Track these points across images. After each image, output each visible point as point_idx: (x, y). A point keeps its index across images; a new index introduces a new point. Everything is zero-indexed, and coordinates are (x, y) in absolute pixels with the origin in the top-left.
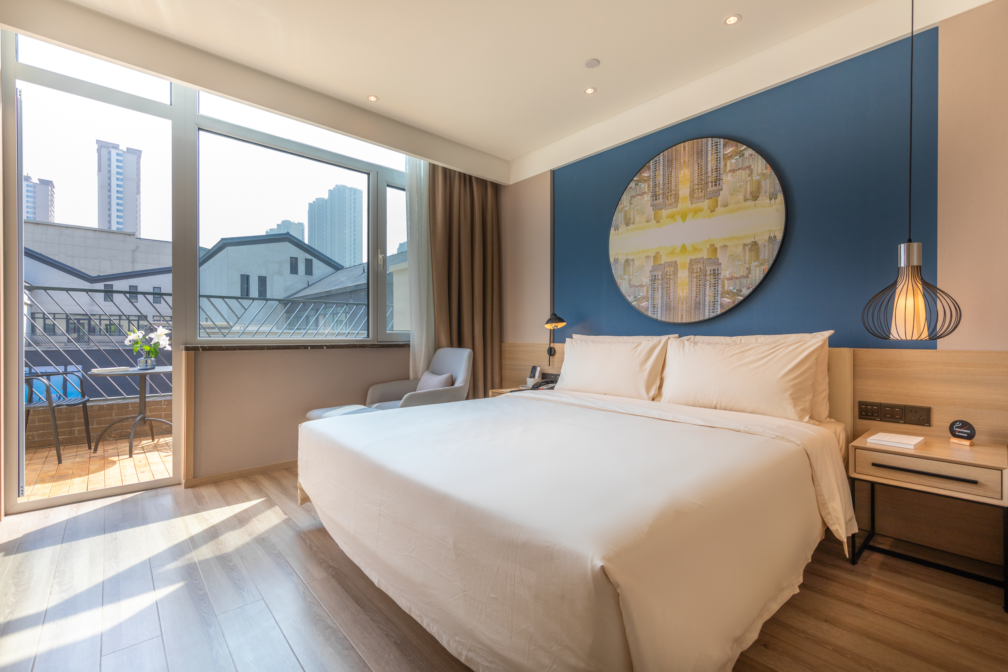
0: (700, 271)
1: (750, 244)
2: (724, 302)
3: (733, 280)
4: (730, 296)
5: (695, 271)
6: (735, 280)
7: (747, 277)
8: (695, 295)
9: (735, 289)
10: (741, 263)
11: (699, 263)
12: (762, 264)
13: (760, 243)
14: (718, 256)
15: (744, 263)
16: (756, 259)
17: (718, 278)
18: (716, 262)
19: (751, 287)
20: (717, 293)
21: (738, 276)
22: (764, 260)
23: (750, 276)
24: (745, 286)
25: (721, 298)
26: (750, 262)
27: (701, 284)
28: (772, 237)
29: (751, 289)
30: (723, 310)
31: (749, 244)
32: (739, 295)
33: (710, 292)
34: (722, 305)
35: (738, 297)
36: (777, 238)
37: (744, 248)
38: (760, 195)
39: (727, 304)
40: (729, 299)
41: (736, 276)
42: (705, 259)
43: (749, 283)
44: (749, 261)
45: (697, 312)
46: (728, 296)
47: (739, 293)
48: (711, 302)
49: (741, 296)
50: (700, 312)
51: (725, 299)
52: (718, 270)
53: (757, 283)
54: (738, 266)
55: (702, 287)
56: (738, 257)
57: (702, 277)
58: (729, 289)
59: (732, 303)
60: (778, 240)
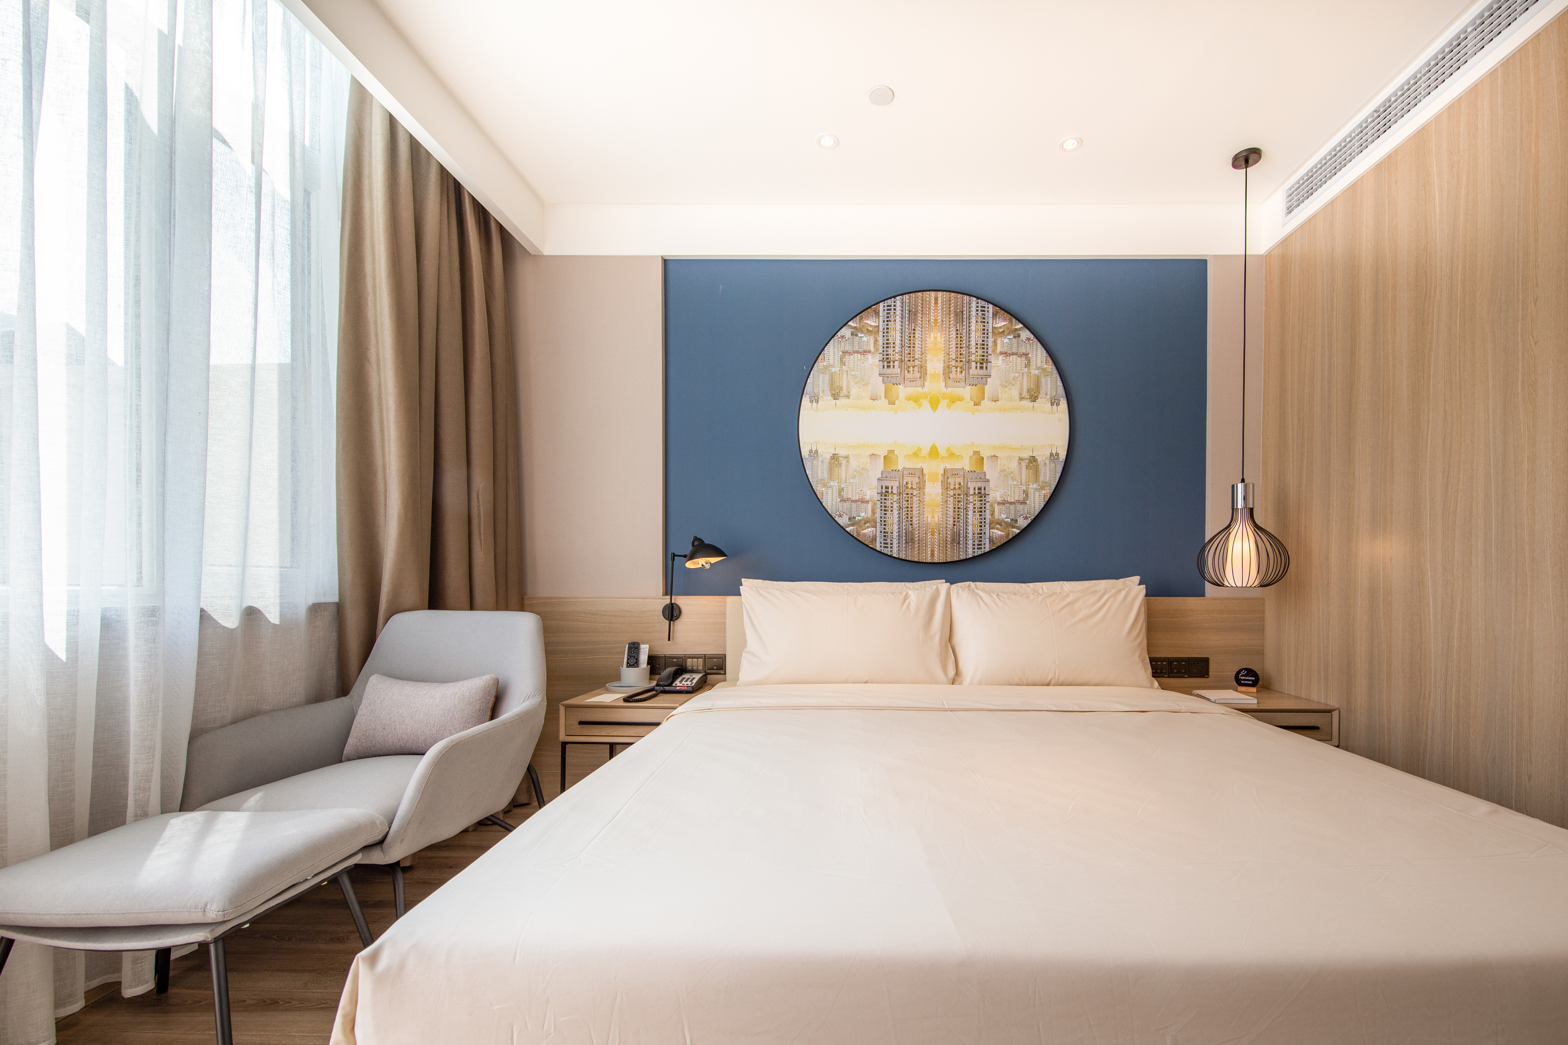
0: (959, 488)
1: (1027, 459)
2: (994, 534)
3: (1006, 506)
4: (1003, 527)
5: (952, 487)
6: (1008, 505)
7: (1024, 503)
8: (952, 522)
9: (1008, 518)
10: (1015, 483)
11: (958, 476)
12: (1042, 488)
13: (1039, 459)
14: (985, 469)
15: (1019, 484)
16: (1035, 479)
17: (985, 500)
18: (983, 477)
19: (1030, 517)
20: (985, 522)
21: (1013, 501)
22: (1045, 484)
23: (1028, 502)
24: (1022, 515)
25: (990, 530)
26: (1028, 484)
27: (961, 507)
28: (1054, 455)
29: (1030, 519)
30: (993, 547)
31: (1026, 459)
32: (1013, 527)
33: (974, 519)
34: (991, 540)
35: (1013, 529)
36: (1060, 458)
37: (1020, 463)
38: (1040, 396)
39: (998, 538)
40: (1001, 531)
41: (1009, 501)
42: (967, 471)
43: (1026, 512)
44: (1026, 482)
45: (955, 548)
46: (1000, 527)
47: (1014, 524)
48: (976, 534)
49: (1017, 528)
50: (959, 548)
51: (996, 531)
52: (985, 489)
53: (1037, 513)
54: (1013, 487)
55: (962, 511)
56: (1011, 474)
57: (962, 496)
58: (1000, 517)
59: (1006, 537)
60: (1061, 460)
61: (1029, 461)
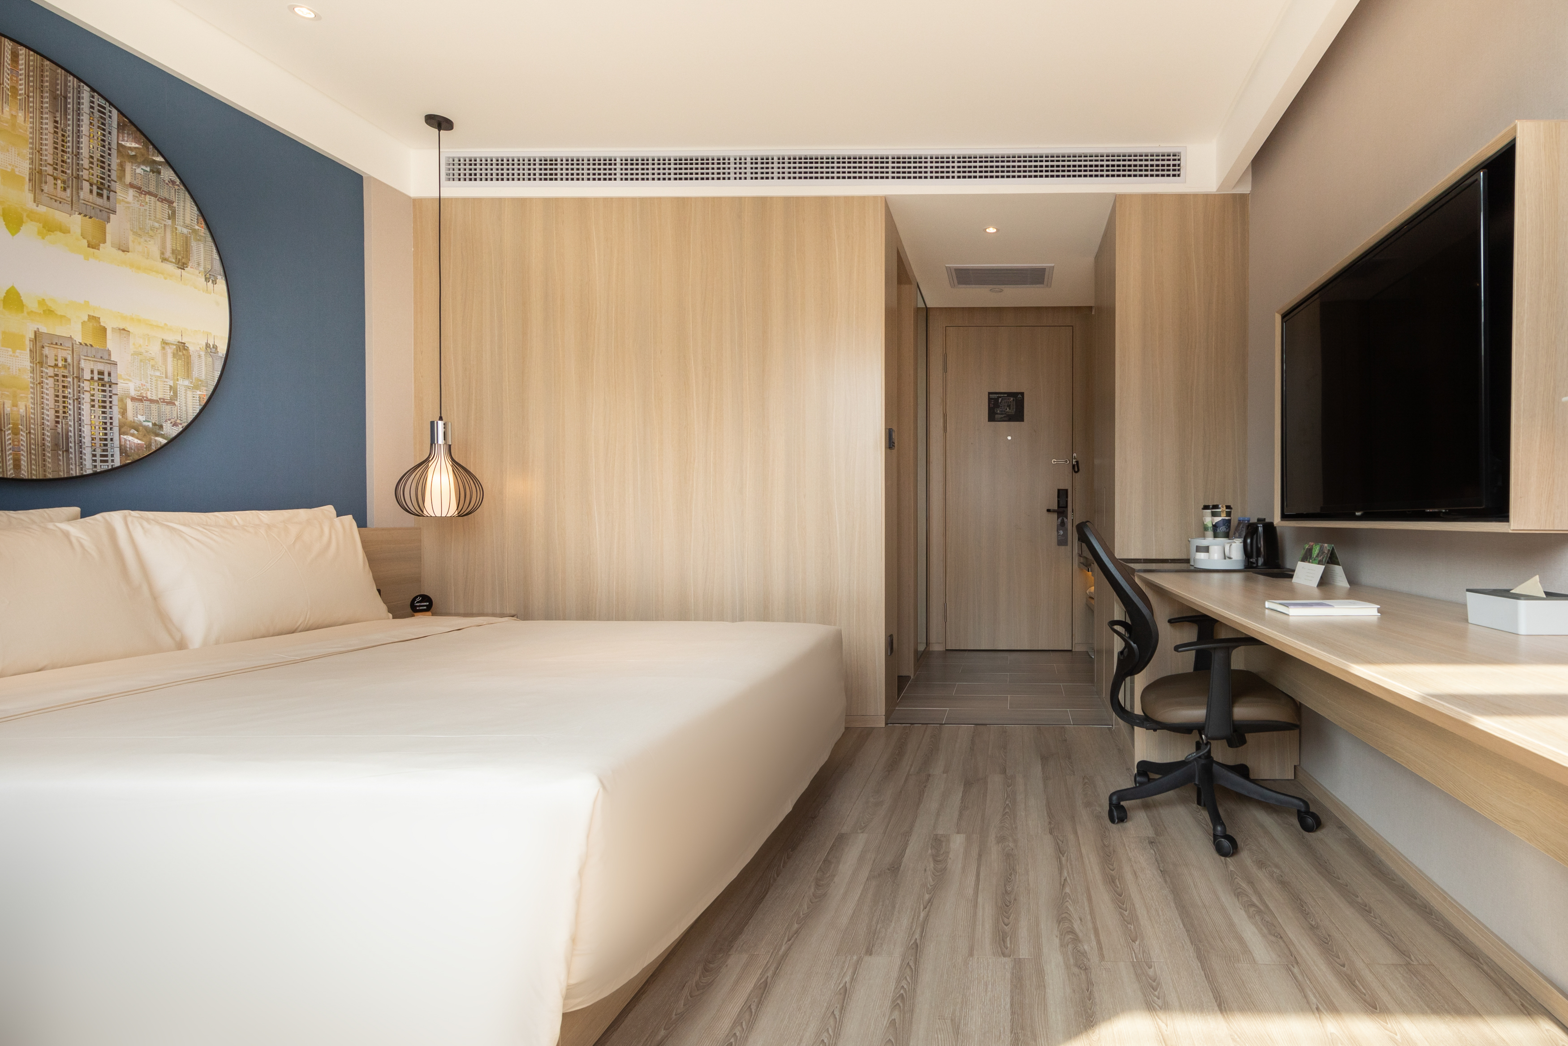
0: (65, 367)
1: (174, 344)
2: (128, 443)
3: (144, 404)
4: (141, 433)
5: (51, 362)
6: (147, 403)
7: (171, 403)
8: (54, 417)
9: (150, 422)
10: (158, 374)
11: (61, 347)
12: (196, 387)
13: (191, 348)
14: (110, 345)
15: (164, 376)
16: (186, 374)
17: (110, 391)
18: (106, 356)
19: (181, 424)
20: (111, 424)
21: (154, 398)
22: (200, 381)
23: (176, 403)
24: (169, 420)
25: (120, 435)
26: (176, 378)
27: (69, 396)
28: (211, 347)
29: (181, 426)
30: (126, 460)
31: (172, 344)
32: (157, 435)
33: (93, 417)
34: (123, 450)
35: (157, 438)
36: (218, 350)
37: (163, 348)
38: (190, 264)
39: (133, 448)
40: (137, 438)
41: (149, 397)
42: (77, 343)
43: (176, 416)
44: (174, 376)
45: (61, 458)
46: (136, 432)
47: (158, 431)
48: (98, 439)
49: (163, 436)
50: (68, 459)
51: (130, 438)
52: (109, 374)
53: (190, 420)
54: (154, 379)
55: (71, 402)
56: (151, 361)
57: (70, 379)
58: (135, 418)
59: (146, 448)
60: (220, 355)
61: (176, 347)
